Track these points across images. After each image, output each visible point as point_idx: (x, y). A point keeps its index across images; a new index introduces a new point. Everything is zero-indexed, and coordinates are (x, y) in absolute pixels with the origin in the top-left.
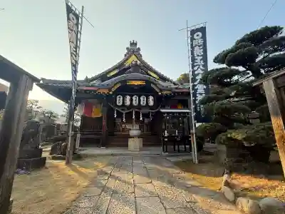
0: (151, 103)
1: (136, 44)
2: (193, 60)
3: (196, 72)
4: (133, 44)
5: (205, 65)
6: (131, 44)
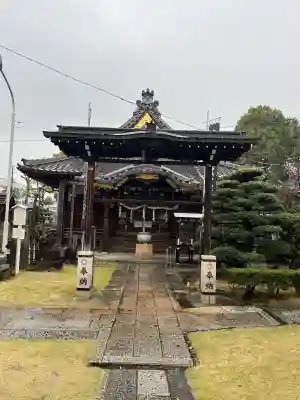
1: (152, 95)
4: (148, 94)
6: (143, 95)
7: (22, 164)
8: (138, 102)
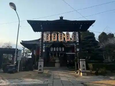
0: (63, 50)
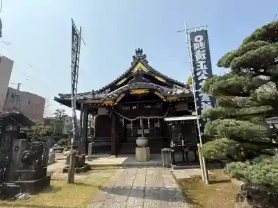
1: (141, 52)
2: (195, 65)
3: (199, 79)
4: (139, 52)
5: (209, 70)
6: (137, 52)
7: (59, 97)
8: (134, 57)
